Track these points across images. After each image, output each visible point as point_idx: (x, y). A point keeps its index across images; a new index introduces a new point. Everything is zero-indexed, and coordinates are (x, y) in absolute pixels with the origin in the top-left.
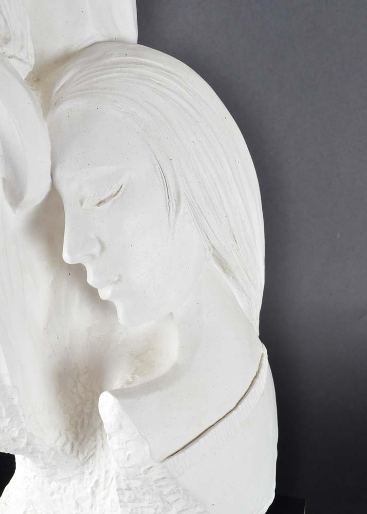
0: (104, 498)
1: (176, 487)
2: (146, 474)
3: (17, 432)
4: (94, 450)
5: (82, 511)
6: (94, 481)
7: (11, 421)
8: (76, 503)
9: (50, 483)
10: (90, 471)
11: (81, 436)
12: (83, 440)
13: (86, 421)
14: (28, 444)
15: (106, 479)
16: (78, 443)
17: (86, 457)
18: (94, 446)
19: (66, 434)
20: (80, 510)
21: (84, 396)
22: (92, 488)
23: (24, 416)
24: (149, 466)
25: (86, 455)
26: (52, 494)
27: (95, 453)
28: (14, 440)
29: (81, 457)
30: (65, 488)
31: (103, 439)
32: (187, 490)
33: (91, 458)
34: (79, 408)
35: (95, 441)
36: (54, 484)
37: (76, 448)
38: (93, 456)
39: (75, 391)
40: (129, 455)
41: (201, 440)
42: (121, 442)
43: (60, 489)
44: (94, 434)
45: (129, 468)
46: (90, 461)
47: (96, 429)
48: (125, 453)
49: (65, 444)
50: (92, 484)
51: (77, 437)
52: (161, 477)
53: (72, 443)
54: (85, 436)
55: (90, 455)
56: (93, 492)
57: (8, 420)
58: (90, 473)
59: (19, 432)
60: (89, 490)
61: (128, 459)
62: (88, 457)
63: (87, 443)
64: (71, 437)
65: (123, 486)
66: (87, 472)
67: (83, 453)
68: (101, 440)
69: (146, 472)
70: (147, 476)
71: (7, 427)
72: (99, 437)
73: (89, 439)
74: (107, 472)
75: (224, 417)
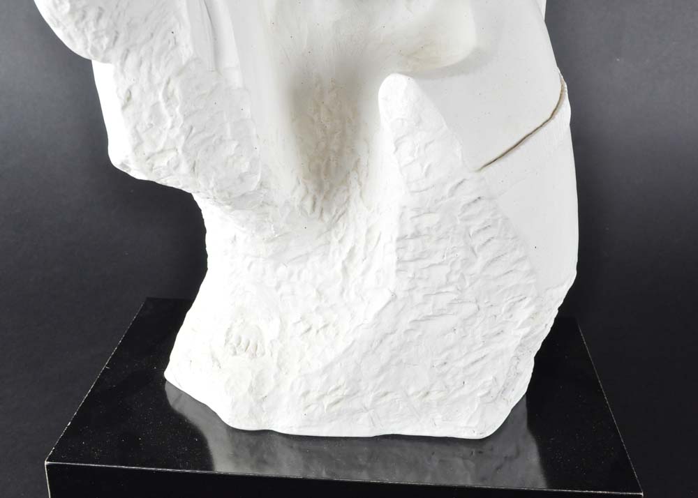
0: (364, 273)
1: (492, 215)
2: (452, 195)
3: (247, 164)
4: (346, 205)
5: (326, 301)
6: (347, 250)
7: (239, 146)
8: (317, 290)
9: (276, 267)
10: (339, 238)
11: (326, 187)
12: (329, 192)
13: (333, 164)
14: (261, 185)
15: (368, 242)
16: (322, 198)
17: (335, 216)
18: (346, 198)
19: (305, 184)
20: (323, 301)
21: (328, 127)
22: (343, 262)
23: (258, 137)
24: (460, 180)
25: (334, 213)
26: (278, 287)
27: (347, 209)
28: (242, 178)
29: (326, 218)
30: (300, 272)
31: (360, 184)
32: (507, 219)
33: (341, 218)
34: (323, 144)
35: (348, 190)
36: (282, 269)
37: (319, 204)
38: (345, 215)
39: (316, 118)
40: (429, 166)
41: (522, 147)
42: (417, 148)
43: (291, 275)
44: (345, 181)
45: (427, 189)
46: (340, 223)
47: (349, 173)
48: (422, 166)
49: (303, 199)
50: (344, 256)
51: (320, 188)
52: (475, 196)
53: (314, 196)
54: (331, 186)
55: (340, 212)
56: (345, 270)
57: (235, 144)
58: (340, 241)
59: (251, 163)
60: (339, 267)
61: (427, 174)
62: (337, 217)
63: (335, 195)
64: (311, 187)
65: (409, 230)
66: (335, 240)
67: (329, 211)
68: (358, 186)
69: (453, 192)
70: (453, 198)
71: (232, 156)
72: (354, 183)
73: (338, 190)
74: (369, 231)
75: (541, 126)
